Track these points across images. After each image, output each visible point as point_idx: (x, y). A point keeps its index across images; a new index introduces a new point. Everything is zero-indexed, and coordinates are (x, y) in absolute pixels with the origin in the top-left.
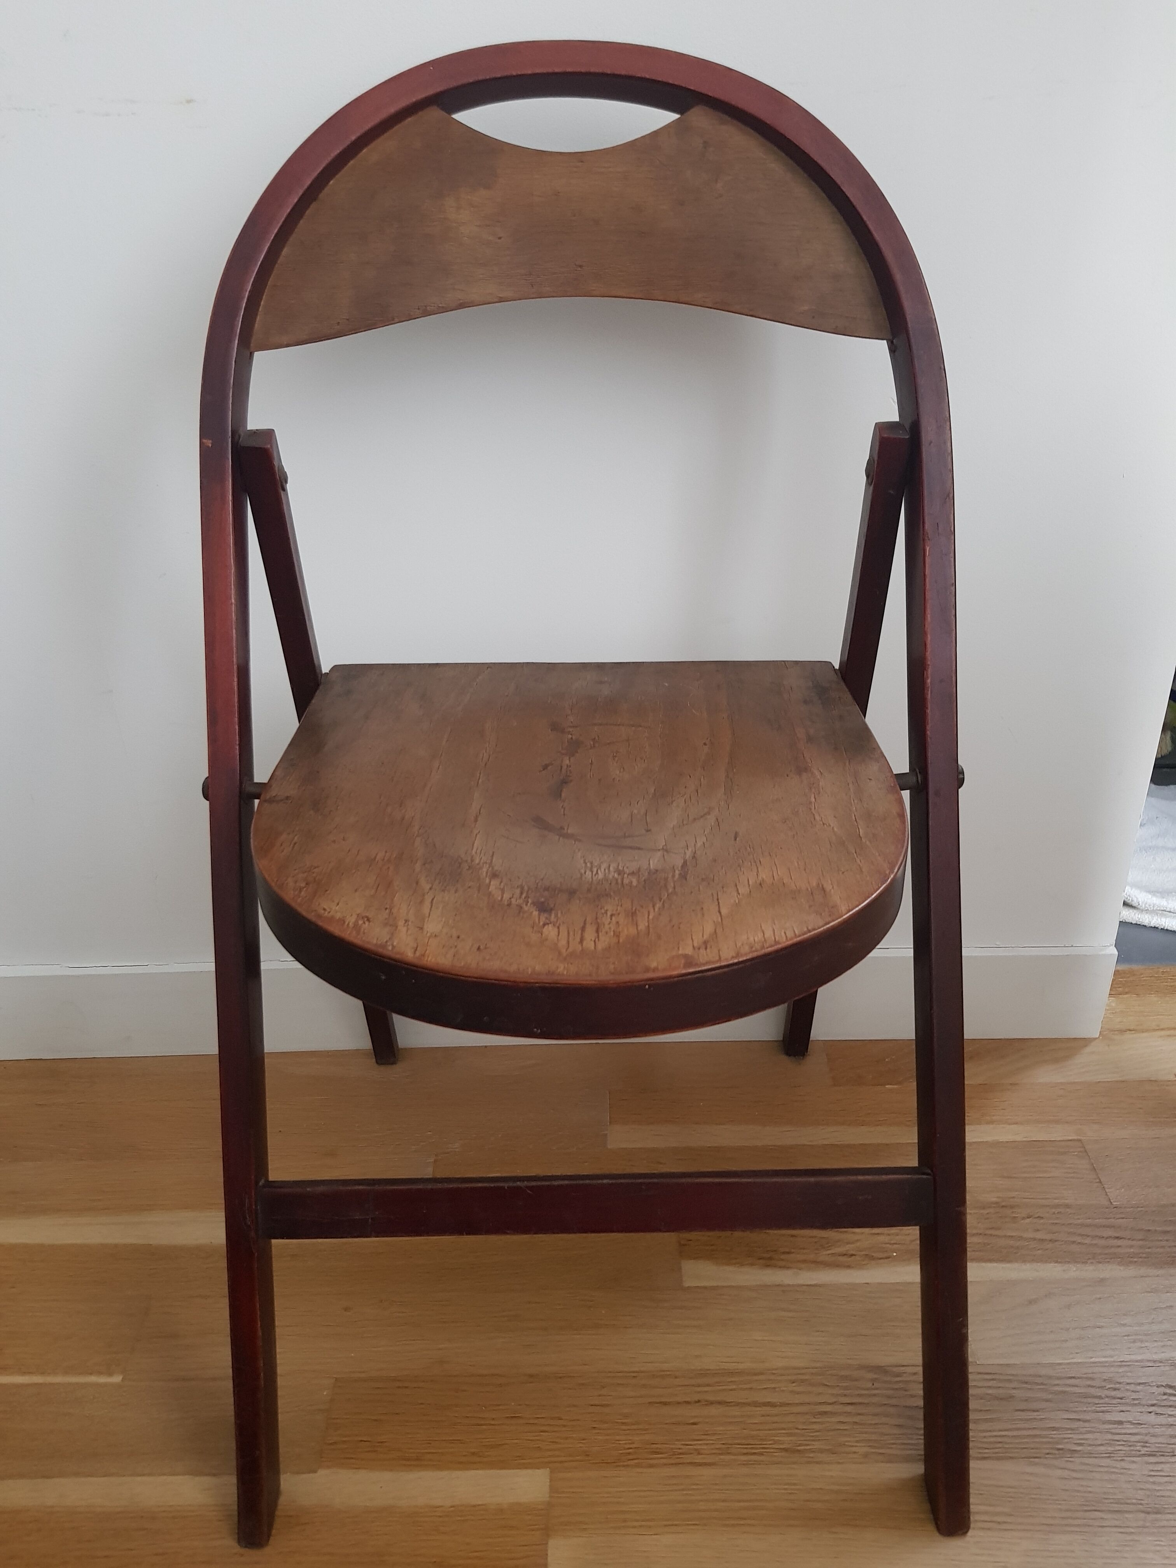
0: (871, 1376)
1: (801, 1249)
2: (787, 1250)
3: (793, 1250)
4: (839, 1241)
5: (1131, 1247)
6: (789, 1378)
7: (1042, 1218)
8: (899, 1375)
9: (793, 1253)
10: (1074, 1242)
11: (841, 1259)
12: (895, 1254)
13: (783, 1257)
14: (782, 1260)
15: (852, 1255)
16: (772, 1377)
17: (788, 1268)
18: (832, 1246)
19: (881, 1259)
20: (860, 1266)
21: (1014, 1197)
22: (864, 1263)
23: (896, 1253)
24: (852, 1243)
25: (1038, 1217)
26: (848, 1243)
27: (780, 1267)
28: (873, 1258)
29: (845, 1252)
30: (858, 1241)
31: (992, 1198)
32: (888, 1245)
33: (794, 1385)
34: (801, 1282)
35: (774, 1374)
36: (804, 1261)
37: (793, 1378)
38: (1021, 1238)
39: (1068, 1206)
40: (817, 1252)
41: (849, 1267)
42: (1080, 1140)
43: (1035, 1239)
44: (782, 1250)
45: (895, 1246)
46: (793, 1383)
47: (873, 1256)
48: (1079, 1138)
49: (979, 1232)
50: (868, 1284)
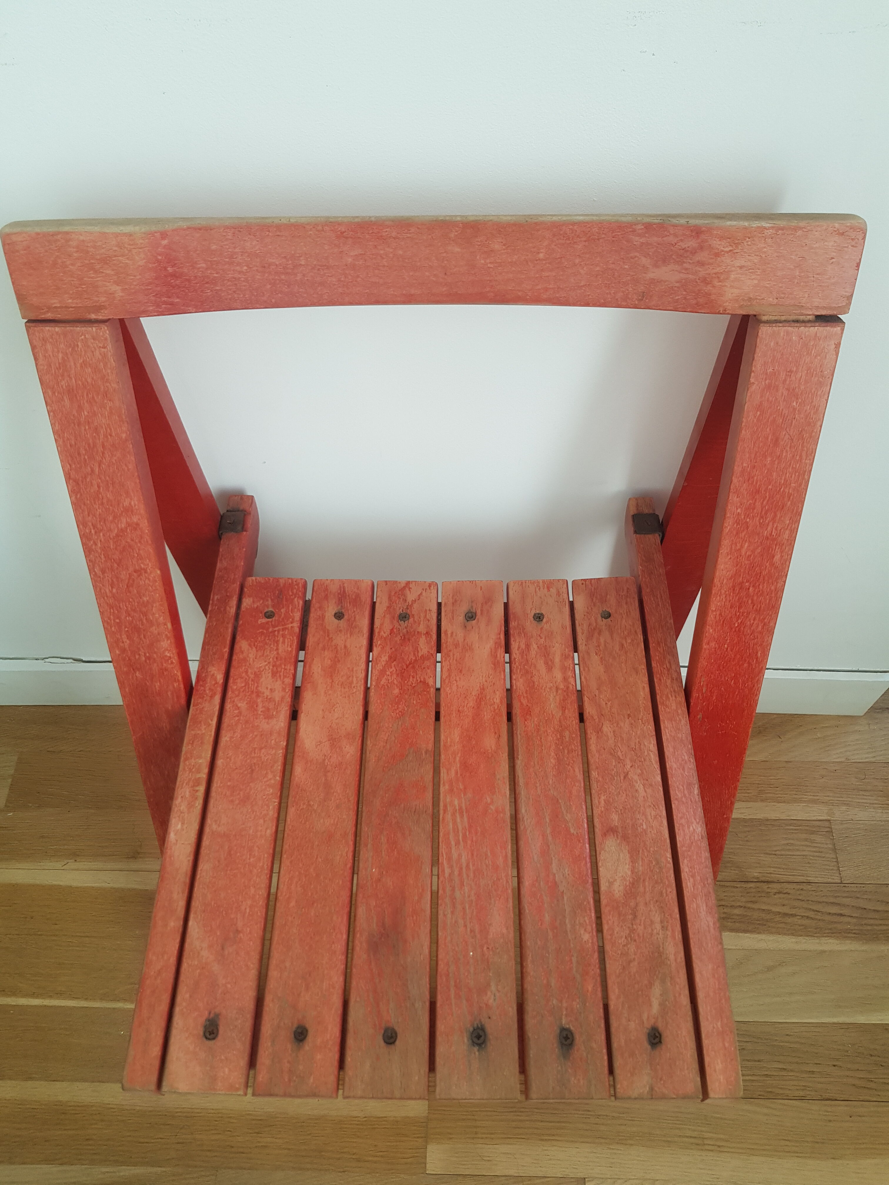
5: (849, 923)
7: (789, 894)
10: (808, 917)
21: (771, 873)
25: (786, 893)
31: (755, 873)
38: (769, 912)
39: (809, 883)
42: (829, 821)
43: (779, 913)
48: (829, 818)
49: (741, 904)
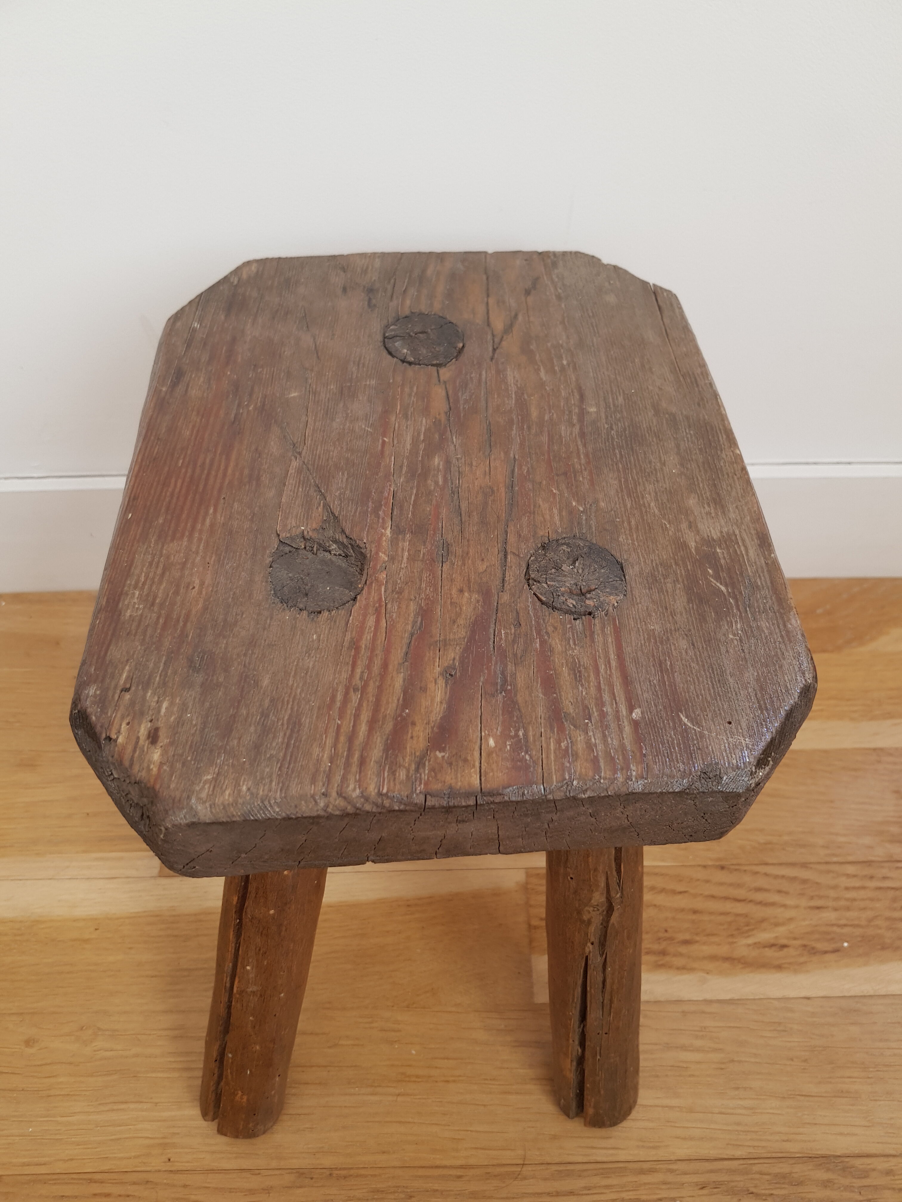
0: (822, 1175)
1: (708, 935)
2: (687, 937)
3: (697, 938)
4: (763, 920)
6: (695, 1179)
8: (865, 1174)
9: (697, 942)
11: (769, 953)
12: (846, 944)
13: (683, 949)
14: (681, 955)
15: (784, 946)
16: (670, 1178)
17: (692, 970)
18: (753, 930)
19: (826, 952)
20: (796, 967)
22: (802, 959)
23: (847, 942)
24: (783, 924)
26: (777, 925)
27: (678, 968)
28: (813, 951)
29: (772, 941)
30: (791, 919)
32: (835, 929)
33: (704, 1192)
34: (708, 996)
35: (671, 1171)
36: (713, 958)
37: (701, 1178)
40: (730, 940)
41: (779, 968)
44: (681, 937)
45: (846, 930)
46: (702, 1188)
47: (813, 948)
50: (808, 998)
